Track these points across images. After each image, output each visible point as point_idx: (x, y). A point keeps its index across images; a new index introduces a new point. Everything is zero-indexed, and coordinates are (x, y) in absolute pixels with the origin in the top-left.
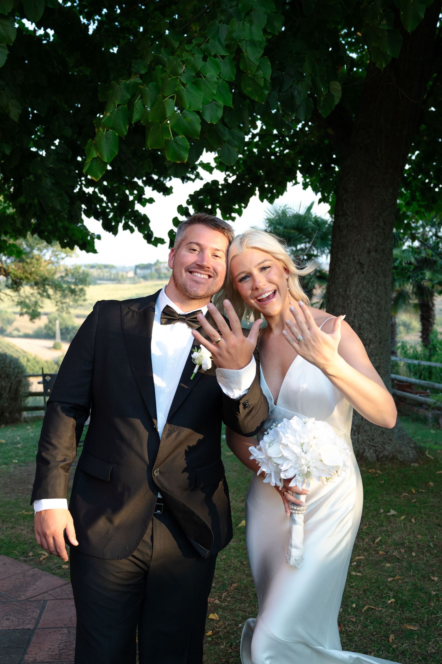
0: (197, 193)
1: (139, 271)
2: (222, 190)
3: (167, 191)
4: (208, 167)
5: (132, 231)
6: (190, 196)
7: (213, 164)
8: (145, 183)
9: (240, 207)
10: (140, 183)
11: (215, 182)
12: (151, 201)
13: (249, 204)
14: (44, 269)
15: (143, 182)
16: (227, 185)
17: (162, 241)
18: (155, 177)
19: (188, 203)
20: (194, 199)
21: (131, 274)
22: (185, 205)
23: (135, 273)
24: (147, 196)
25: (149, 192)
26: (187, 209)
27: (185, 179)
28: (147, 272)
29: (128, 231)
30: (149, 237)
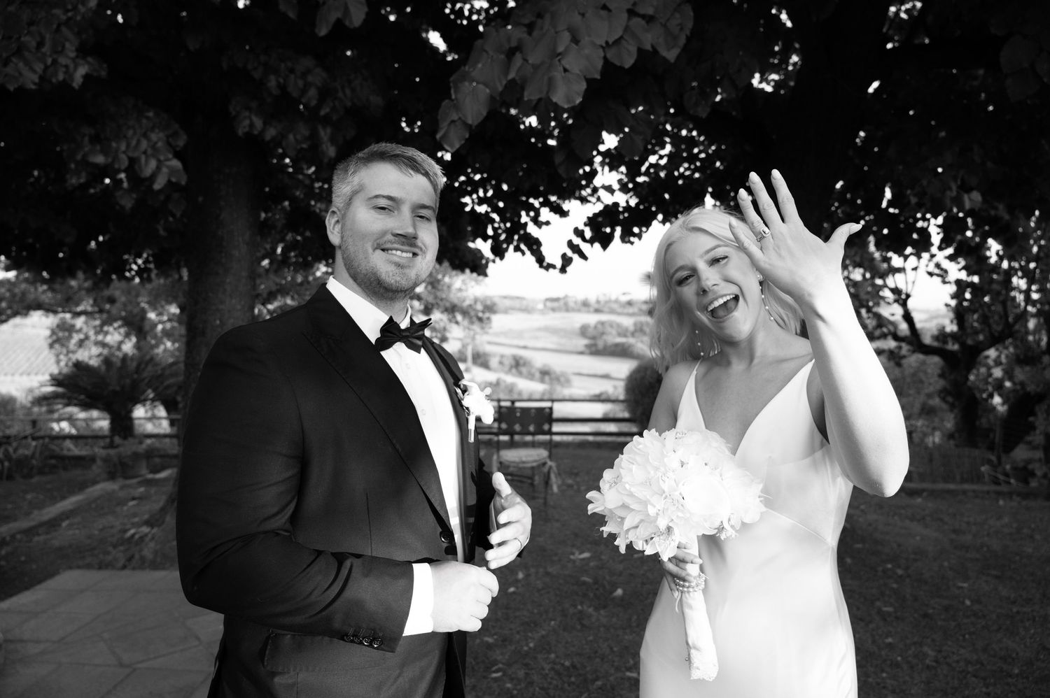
0: (596, 215)
1: (549, 304)
2: (623, 213)
3: (563, 214)
4: (609, 190)
5: (525, 254)
6: (588, 218)
7: (616, 187)
8: (542, 205)
9: (641, 231)
10: (537, 204)
11: (616, 205)
12: (548, 223)
13: (650, 228)
14: (454, 297)
15: (540, 203)
16: (629, 208)
17: (554, 267)
18: (553, 198)
19: (585, 225)
20: (592, 222)
21: (541, 306)
22: (581, 227)
23: (545, 306)
24: (543, 218)
25: (545, 214)
26: (583, 231)
27: (584, 200)
30: (542, 260)
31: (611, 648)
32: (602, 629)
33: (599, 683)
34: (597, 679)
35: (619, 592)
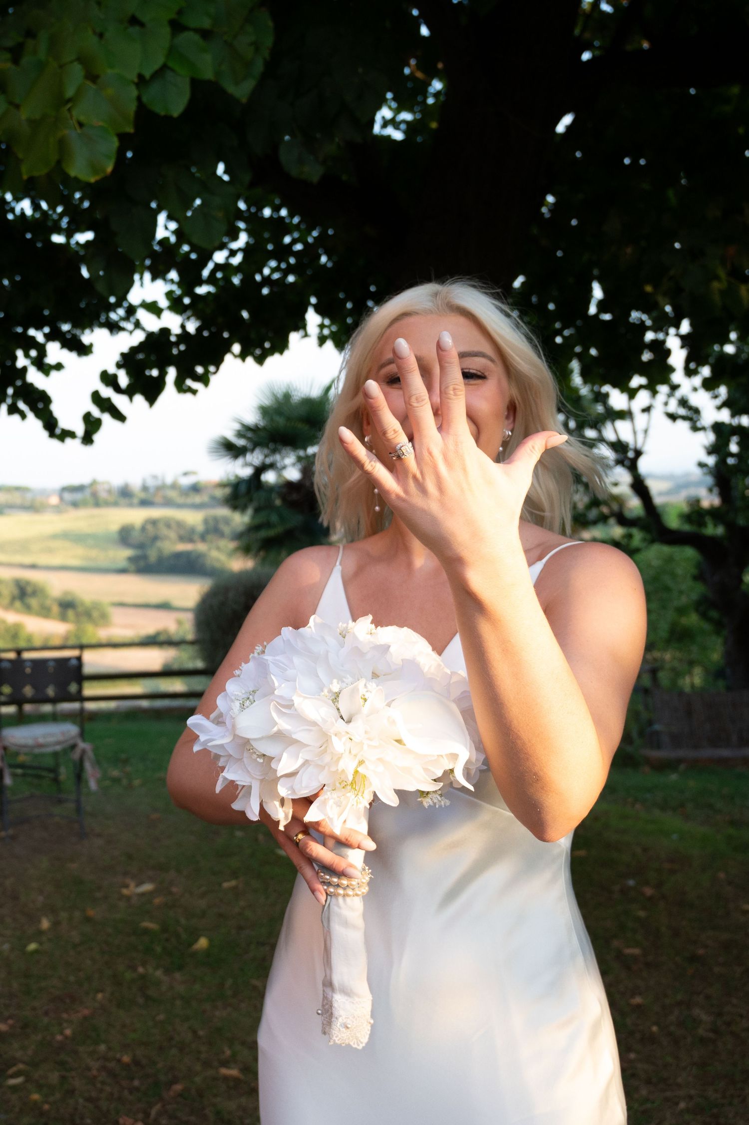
0: (134, 350)
1: (68, 496)
2: (177, 344)
3: (83, 350)
4: (153, 308)
5: (23, 416)
6: (123, 355)
7: (164, 303)
8: (49, 337)
9: (207, 372)
10: (39, 337)
11: (165, 332)
12: (59, 367)
13: (223, 367)
15: (45, 335)
16: (184, 336)
17: (72, 434)
18: (66, 327)
19: (119, 366)
20: (128, 360)
21: (54, 500)
22: (112, 370)
23: (61, 499)
24: (51, 359)
25: (55, 352)
26: (115, 377)
27: (114, 327)
28: (78, 496)
29: (16, 417)
30: (50, 424)
31: (195, 1032)
32: (178, 1003)
33: (178, 1087)
34: (175, 1081)
35: (203, 943)
